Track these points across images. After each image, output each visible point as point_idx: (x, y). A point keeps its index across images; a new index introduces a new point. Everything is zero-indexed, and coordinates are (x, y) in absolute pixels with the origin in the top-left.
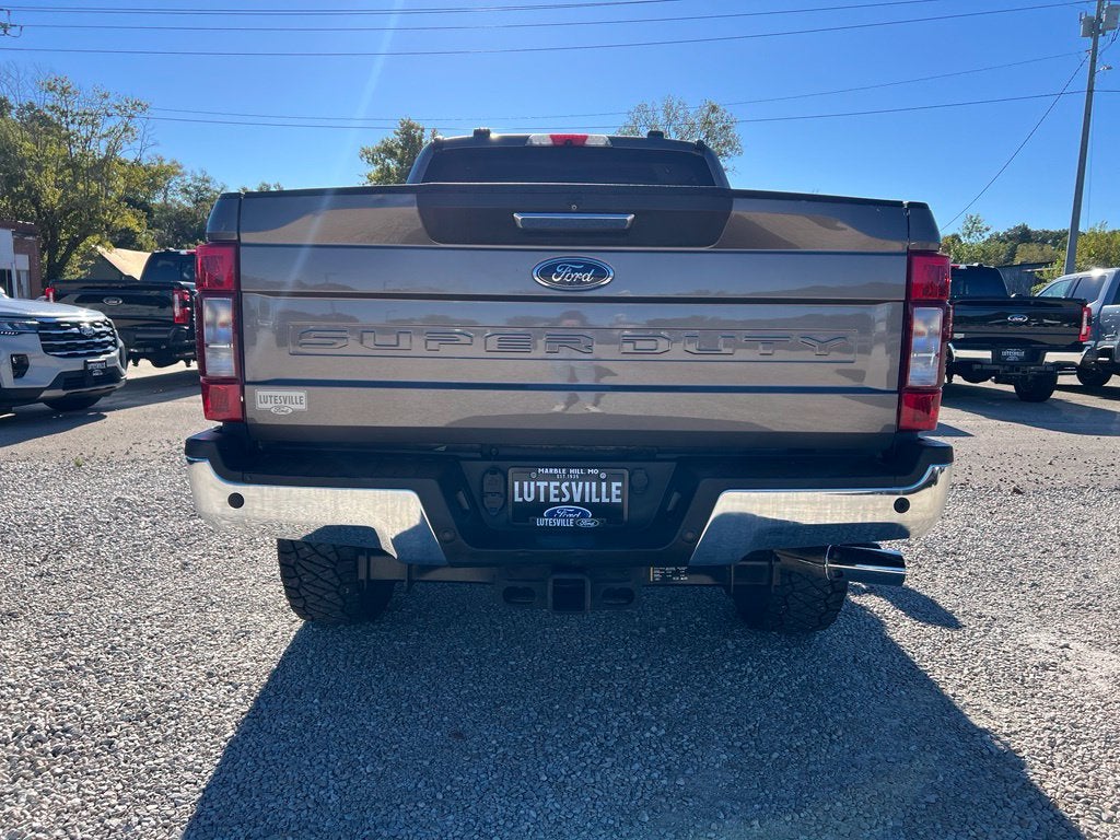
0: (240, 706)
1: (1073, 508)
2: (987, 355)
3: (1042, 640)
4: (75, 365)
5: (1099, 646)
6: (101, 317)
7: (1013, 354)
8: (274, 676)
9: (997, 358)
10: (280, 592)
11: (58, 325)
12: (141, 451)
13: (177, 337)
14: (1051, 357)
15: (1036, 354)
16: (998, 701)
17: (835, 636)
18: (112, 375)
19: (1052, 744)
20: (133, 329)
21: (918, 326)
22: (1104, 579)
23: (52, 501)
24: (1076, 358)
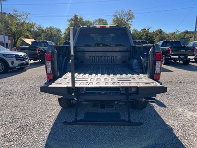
1: (190, 86)
2: (177, 57)
4: (21, 62)
5: (190, 111)
6: (25, 54)
7: (182, 57)
9: (179, 57)
10: (58, 102)
11: (18, 56)
12: (33, 77)
13: (38, 56)
14: (189, 57)
15: (186, 56)
17: (146, 110)
18: (27, 64)
20: (30, 55)
21: (157, 64)
22: (193, 98)
23: (20, 87)
24: (193, 57)
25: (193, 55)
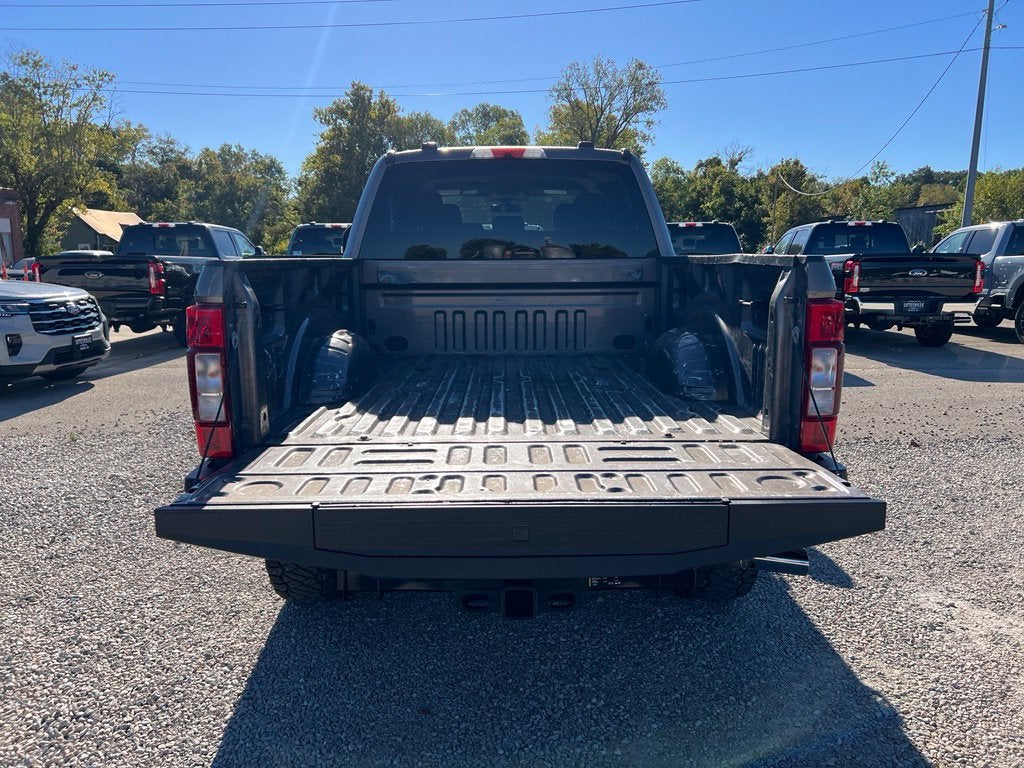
0: (235, 688)
1: (964, 460)
2: (890, 306)
3: (930, 599)
4: (64, 341)
5: (978, 603)
6: (85, 295)
7: (914, 306)
8: (264, 655)
9: (899, 309)
10: (263, 569)
11: (46, 306)
12: (128, 422)
13: (154, 306)
14: (948, 308)
15: (934, 306)
16: (890, 662)
17: (751, 603)
18: (97, 348)
19: (936, 705)
20: (113, 299)
21: (817, 362)
22: (988, 534)
23: (53, 480)
24: (971, 307)
25: (971, 298)
